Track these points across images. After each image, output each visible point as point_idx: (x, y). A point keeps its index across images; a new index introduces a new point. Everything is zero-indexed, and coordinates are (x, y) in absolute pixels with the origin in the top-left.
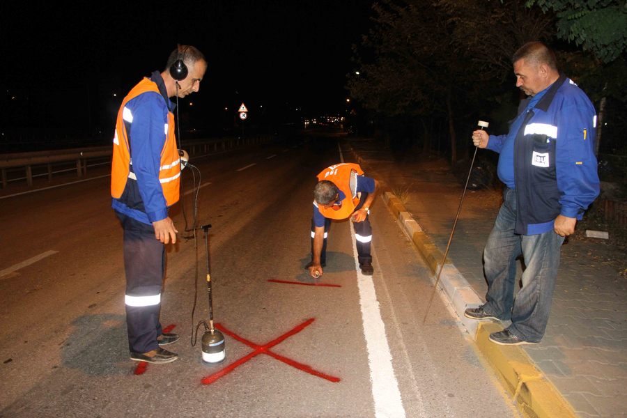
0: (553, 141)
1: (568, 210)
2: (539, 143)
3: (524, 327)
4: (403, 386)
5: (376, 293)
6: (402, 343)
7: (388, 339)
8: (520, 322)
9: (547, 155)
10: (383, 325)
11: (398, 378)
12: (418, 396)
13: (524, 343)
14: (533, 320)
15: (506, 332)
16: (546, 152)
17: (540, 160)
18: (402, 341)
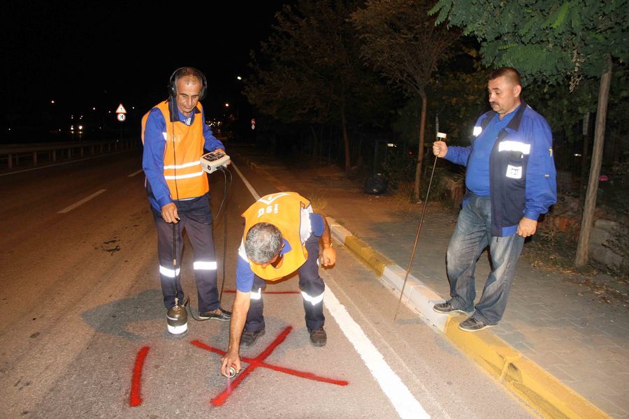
0: (526, 157)
1: (531, 213)
2: (514, 159)
3: (488, 313)
4: (406, 380)
5: (336, 297)
6: (383, 341)
7: (370, 340)
8: (487, 309)
9: (520, 168)
10: (358, 327)
11: (398, 373)
12: (423, 387)
13: (488, 326)
14: (497, 307)
15: (472, 320)
16: (520, 166)
17: (514, 173)
18: (383, 339)
